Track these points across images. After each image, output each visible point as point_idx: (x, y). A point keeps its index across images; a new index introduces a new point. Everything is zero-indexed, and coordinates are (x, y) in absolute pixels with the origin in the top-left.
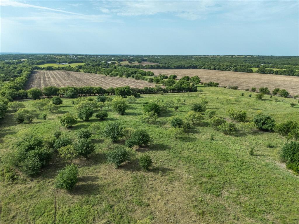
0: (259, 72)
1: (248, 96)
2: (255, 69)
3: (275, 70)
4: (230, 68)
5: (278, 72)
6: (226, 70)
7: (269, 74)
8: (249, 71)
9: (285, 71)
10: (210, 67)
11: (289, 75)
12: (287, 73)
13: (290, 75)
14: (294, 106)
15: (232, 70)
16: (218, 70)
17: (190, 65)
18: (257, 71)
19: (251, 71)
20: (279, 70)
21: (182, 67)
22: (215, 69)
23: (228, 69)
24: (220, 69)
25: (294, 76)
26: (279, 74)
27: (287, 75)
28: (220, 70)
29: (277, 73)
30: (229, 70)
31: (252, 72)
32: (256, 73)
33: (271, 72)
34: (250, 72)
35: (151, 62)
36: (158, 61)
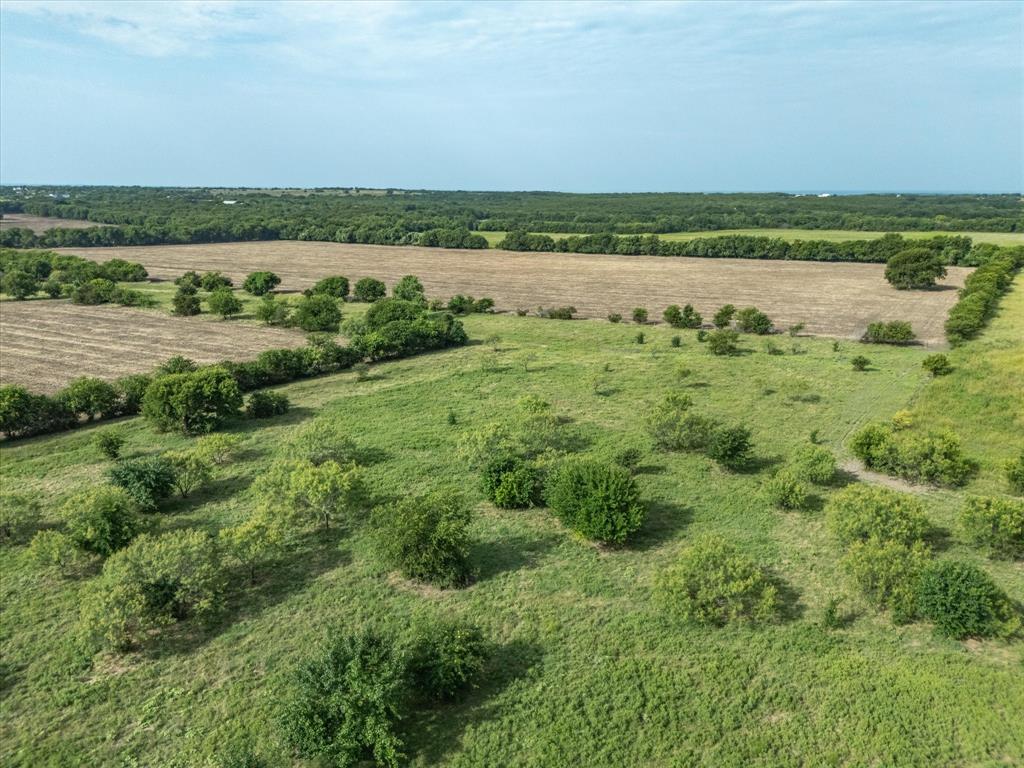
0: (509, 245)
1: (671, 344)
2: (495, 238)
3: (556, 237)
4: (410, 237)
5: (566, 243)
6: (397, 242)
7: (542, 250)
8: (477, 245)
9: (587, 241)
10: (334, 234)
11: (602, 252)
12: (596, 247)
13: (605, 253)
14: (866, 367)
15: (417, 240)
16: (366, 242)
17: (253, 227)
18: (504, 242)
19: (482, 244)
20: (571, 239)
21: (219, 234)
22: (352, 240)
23: (404, 238)
24: (371, 240)
25: (617, 253)
26: (572, 252)
27: (596, 253)
28: (373, 243)
29: (564, 248)
30: (406, 244)
31: (487, 248)
32: (501, 251)
33: (547, 246)
34: (480, 248)
35: (47, 215)
36: (87, 212)
